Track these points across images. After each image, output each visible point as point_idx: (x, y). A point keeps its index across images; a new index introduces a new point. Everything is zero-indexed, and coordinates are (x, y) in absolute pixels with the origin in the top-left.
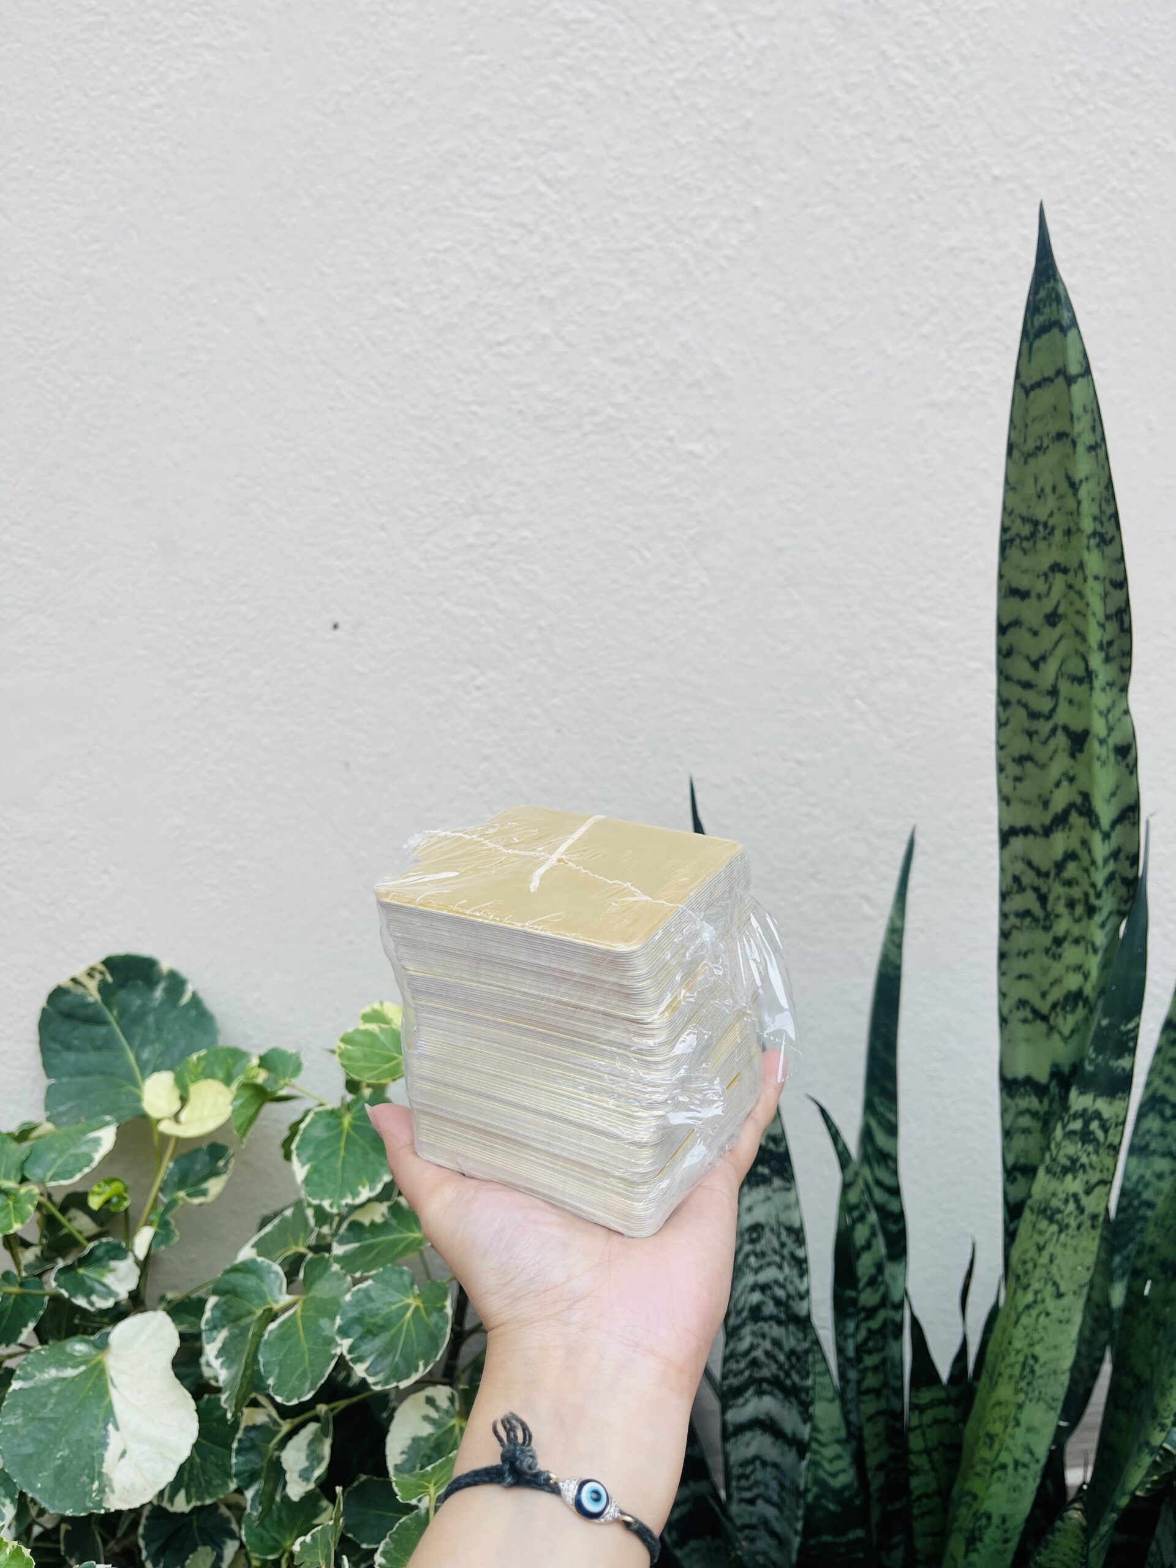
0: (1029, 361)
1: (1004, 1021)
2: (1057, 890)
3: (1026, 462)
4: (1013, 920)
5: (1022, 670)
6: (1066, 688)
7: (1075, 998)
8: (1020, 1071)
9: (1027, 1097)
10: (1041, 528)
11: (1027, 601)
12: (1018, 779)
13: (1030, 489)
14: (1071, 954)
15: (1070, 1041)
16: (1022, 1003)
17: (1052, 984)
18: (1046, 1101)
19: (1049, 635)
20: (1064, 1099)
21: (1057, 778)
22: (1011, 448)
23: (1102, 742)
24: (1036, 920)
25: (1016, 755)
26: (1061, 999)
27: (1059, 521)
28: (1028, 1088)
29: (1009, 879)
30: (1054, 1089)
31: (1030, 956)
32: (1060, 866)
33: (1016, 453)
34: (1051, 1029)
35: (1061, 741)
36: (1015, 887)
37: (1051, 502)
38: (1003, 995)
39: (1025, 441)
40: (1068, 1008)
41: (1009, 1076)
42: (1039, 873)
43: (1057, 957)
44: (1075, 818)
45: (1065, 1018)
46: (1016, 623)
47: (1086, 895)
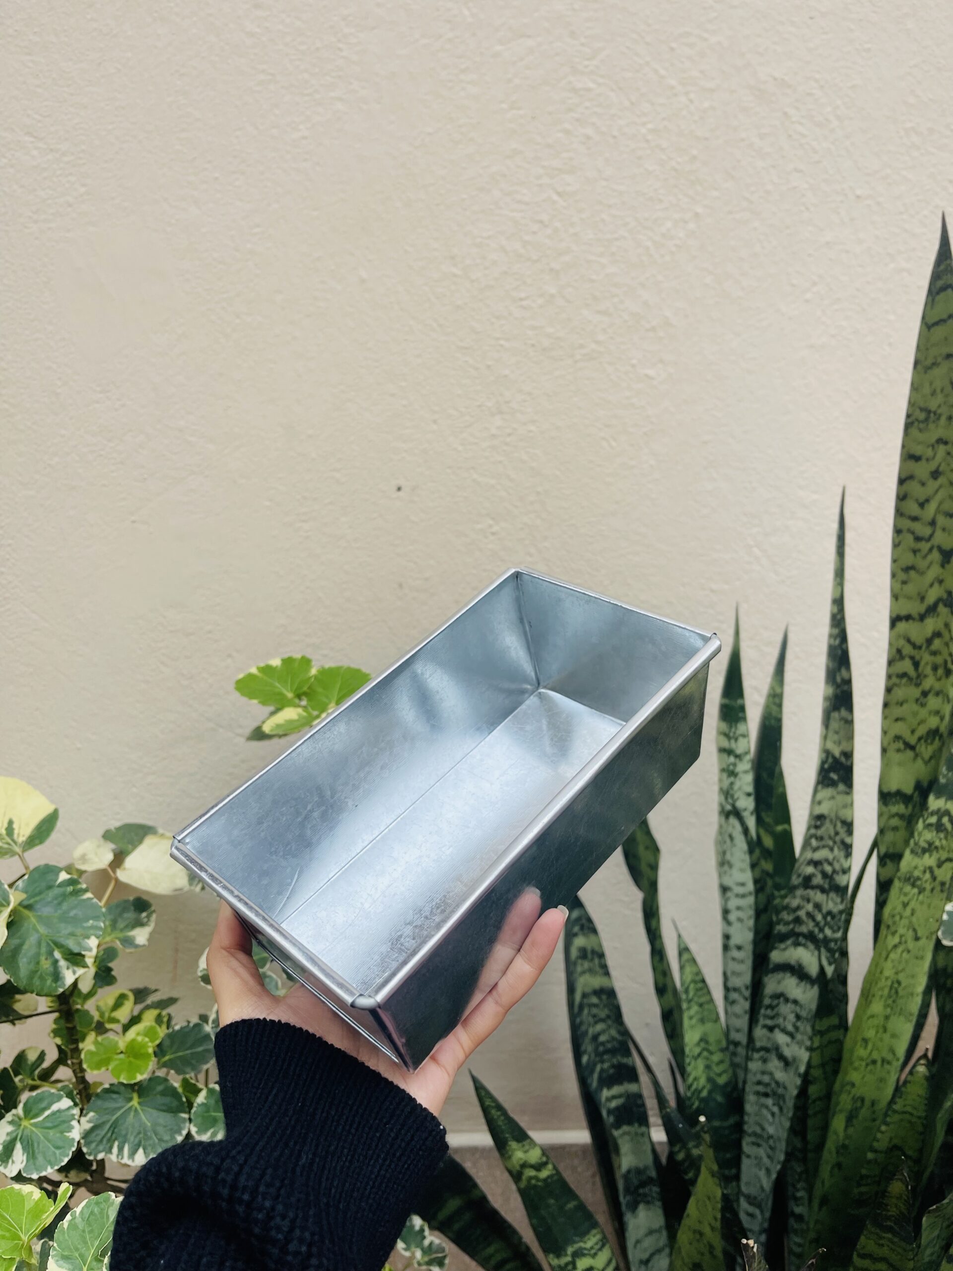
0: (932, 308)
1: (884, 750)
2: (926, 658)
3: (925, 372)
4: (895, 680)
5: (912, 508)
6: (941, 520)
7: (934, 733)
8: (893, 785)
9: (897, 805)
10: (932, 415)
11: (919, 463)
12: (904, 583)
13: (927, 390)
14: (933, 702)
15: (929, 764)
16: (897, 738)
17: (919, 724)
18: (910, 807)
19: (932, 485)
20: (924, 805)
21: (931, 581)
22: (916, 363)
24: (910, 679)
25: (904, 566)
26: (925, 736)
27: (945, 411)
28: (898, 798)
29: (894, 650)
30: (917, 797)
31: (905, 706)
32: (929, 641)
33: (919, 367)
34: (916, 756)
35: (936, 556)
36: (898, 657)
37: (940, 398)
38: (884, 732)
39: (926, 358)
40: (929, 741)
41: (885, 790)
42: (915, 646)
43: (923, 705)
44: (941, 608)
45: (926, 748)
46: (911, 477)
47: (946, 662)
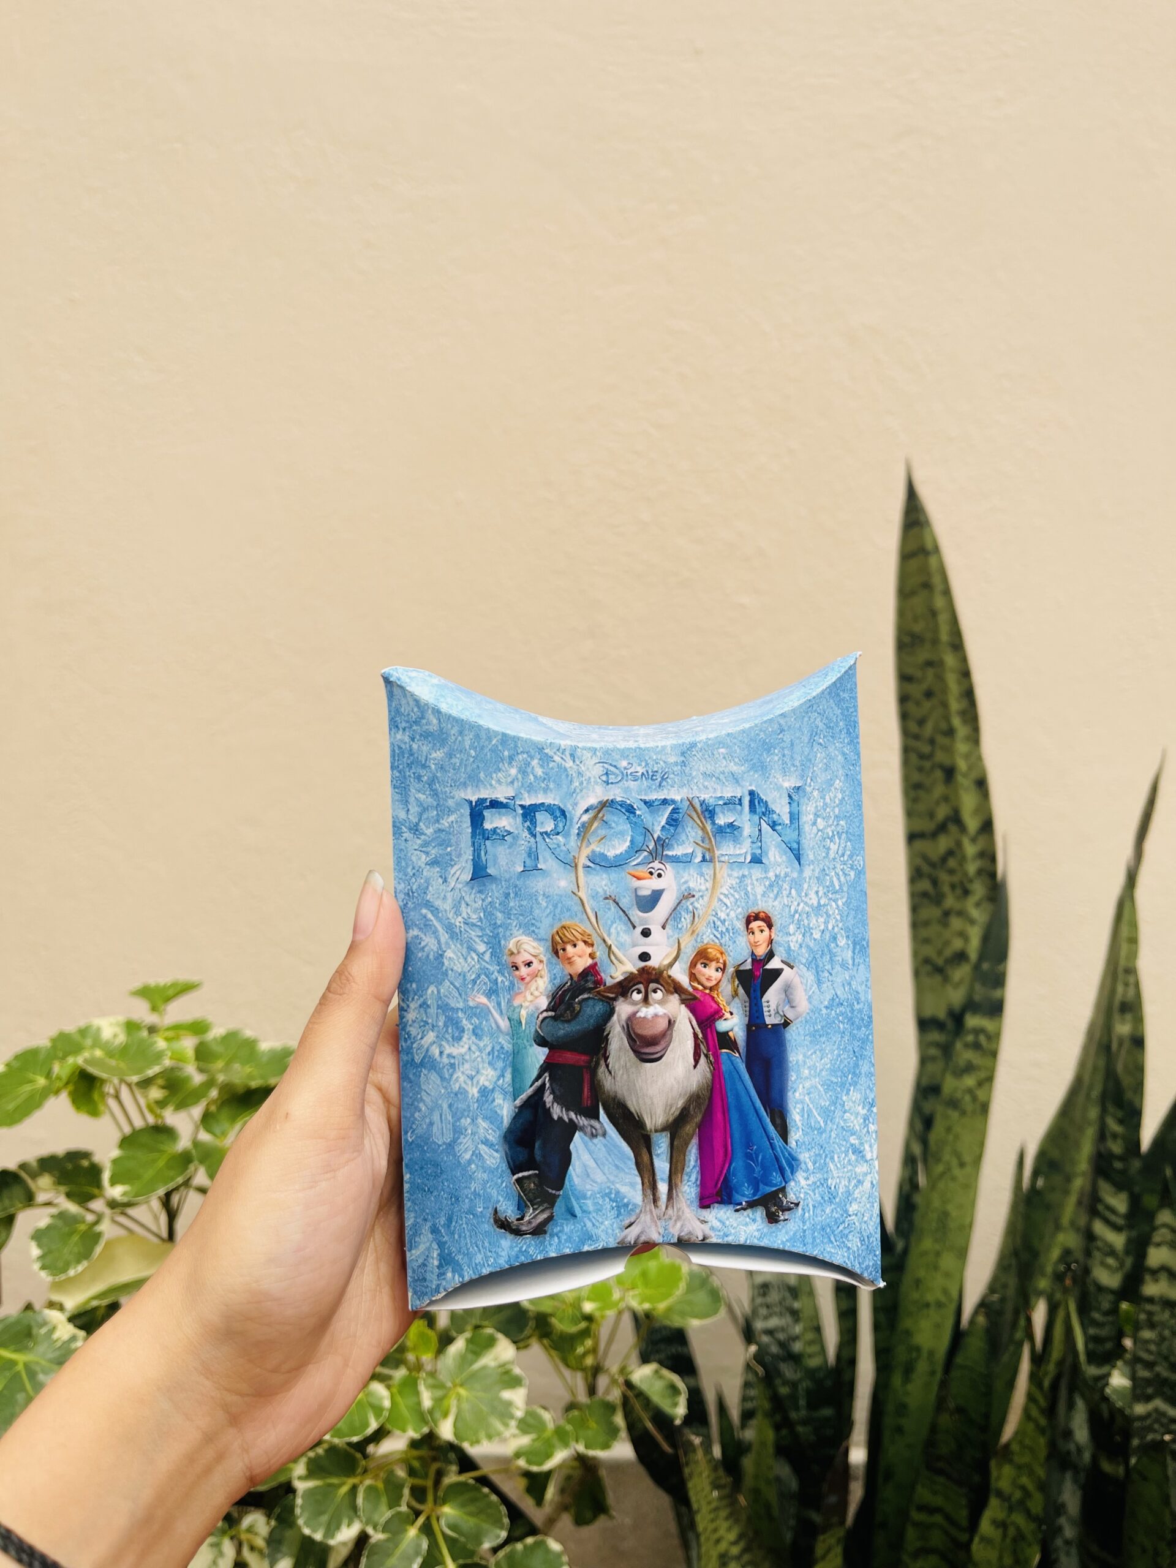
1: (917, 973)
2: (944, 877)
3: (908, 598)
4: (917, 899)
6: (941, 740)
7: (961, 957)
8: (928, 1013)
9: (934, 1033)
10: (918, 639)
11: (914, 684)
12: (915, 800)
13: (909, 615)
14: (956, 923)
15: (958, 989)
16: (927, 961)
17: (944, 945)
18: (945, 1034)
19: (927, 705)
21: (938, 799)
22: (899, 591)
23: (965, 775)
24: (931, 898)
25: (914, 784)
26: (951, 957)
27: (927, 635)
28: (935, 1025)
29: (913, 869)
30: (950, 1025)
31: (930, 927)
32: (944, 859)
33: (902, 595)
34: (946, 979)
35: (939, 774)
36: (917, 876)
37: (921, 623)
38: (913, 954)
39: (907, 586)
40: (957, 964)
41: (922, 1017)
42: (933, 865)
43: (946, 925)
44: (953, 828)
45: (955, 971)
46: (908, 697)
47: (962, 883)
